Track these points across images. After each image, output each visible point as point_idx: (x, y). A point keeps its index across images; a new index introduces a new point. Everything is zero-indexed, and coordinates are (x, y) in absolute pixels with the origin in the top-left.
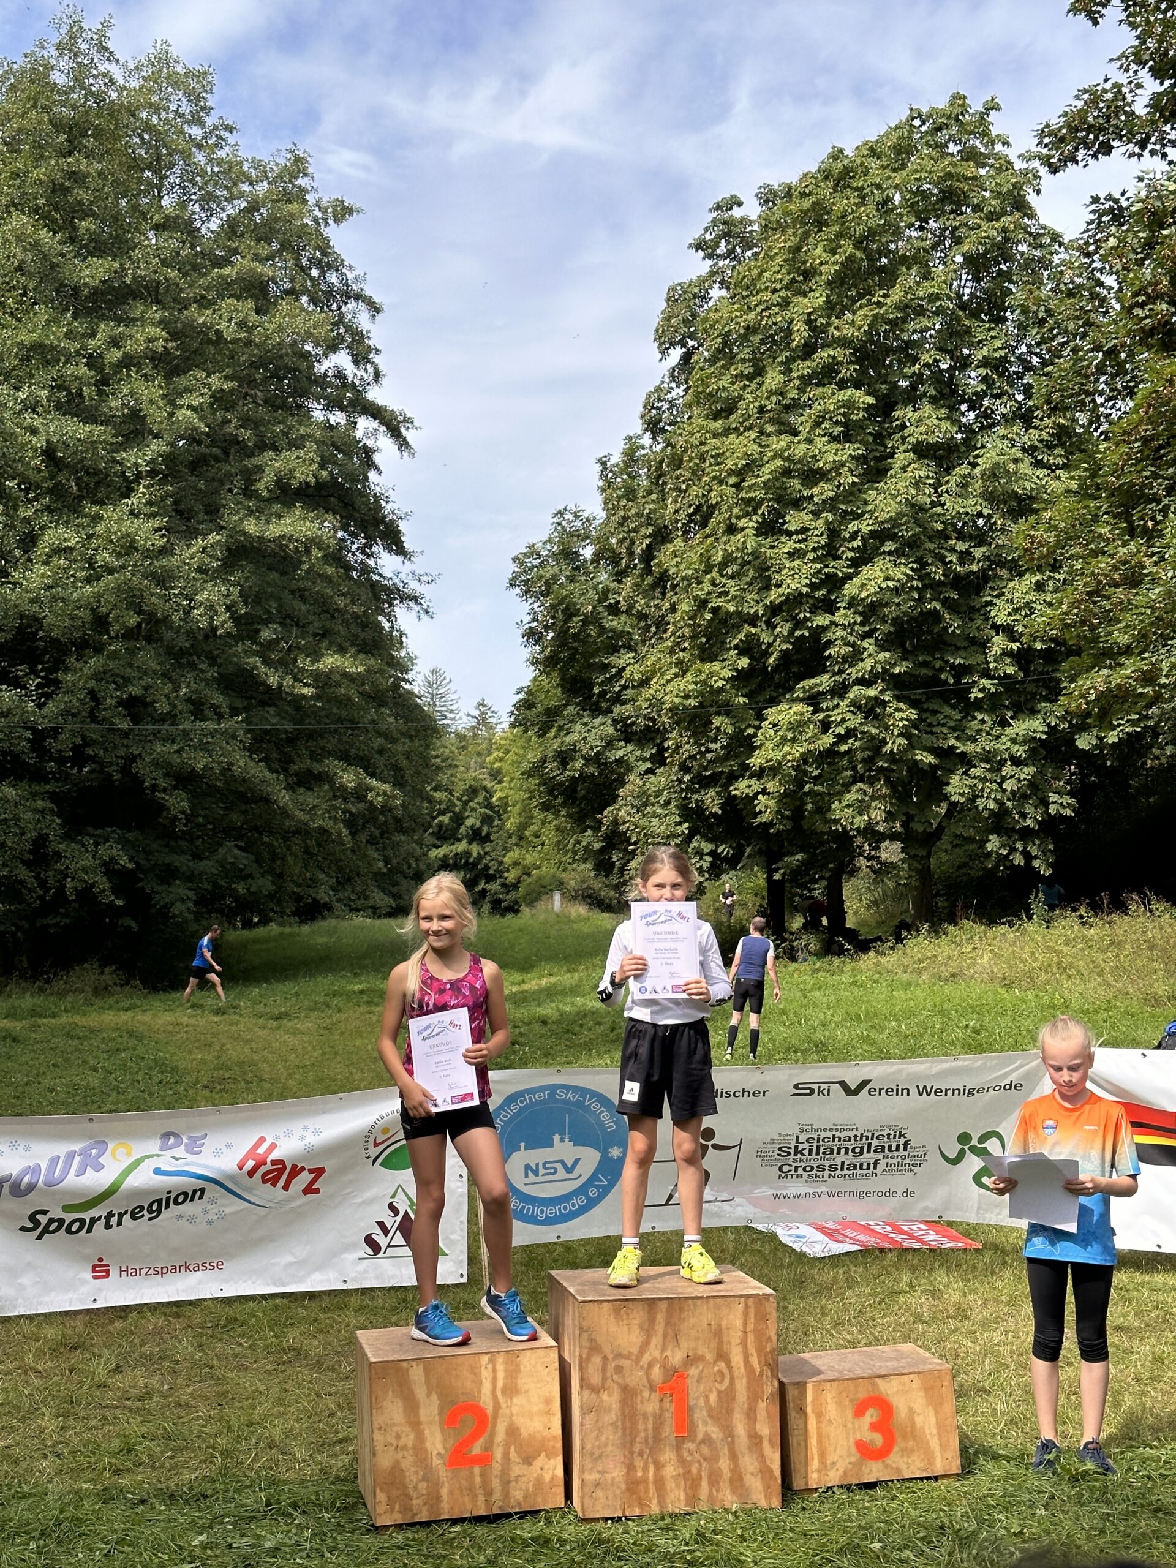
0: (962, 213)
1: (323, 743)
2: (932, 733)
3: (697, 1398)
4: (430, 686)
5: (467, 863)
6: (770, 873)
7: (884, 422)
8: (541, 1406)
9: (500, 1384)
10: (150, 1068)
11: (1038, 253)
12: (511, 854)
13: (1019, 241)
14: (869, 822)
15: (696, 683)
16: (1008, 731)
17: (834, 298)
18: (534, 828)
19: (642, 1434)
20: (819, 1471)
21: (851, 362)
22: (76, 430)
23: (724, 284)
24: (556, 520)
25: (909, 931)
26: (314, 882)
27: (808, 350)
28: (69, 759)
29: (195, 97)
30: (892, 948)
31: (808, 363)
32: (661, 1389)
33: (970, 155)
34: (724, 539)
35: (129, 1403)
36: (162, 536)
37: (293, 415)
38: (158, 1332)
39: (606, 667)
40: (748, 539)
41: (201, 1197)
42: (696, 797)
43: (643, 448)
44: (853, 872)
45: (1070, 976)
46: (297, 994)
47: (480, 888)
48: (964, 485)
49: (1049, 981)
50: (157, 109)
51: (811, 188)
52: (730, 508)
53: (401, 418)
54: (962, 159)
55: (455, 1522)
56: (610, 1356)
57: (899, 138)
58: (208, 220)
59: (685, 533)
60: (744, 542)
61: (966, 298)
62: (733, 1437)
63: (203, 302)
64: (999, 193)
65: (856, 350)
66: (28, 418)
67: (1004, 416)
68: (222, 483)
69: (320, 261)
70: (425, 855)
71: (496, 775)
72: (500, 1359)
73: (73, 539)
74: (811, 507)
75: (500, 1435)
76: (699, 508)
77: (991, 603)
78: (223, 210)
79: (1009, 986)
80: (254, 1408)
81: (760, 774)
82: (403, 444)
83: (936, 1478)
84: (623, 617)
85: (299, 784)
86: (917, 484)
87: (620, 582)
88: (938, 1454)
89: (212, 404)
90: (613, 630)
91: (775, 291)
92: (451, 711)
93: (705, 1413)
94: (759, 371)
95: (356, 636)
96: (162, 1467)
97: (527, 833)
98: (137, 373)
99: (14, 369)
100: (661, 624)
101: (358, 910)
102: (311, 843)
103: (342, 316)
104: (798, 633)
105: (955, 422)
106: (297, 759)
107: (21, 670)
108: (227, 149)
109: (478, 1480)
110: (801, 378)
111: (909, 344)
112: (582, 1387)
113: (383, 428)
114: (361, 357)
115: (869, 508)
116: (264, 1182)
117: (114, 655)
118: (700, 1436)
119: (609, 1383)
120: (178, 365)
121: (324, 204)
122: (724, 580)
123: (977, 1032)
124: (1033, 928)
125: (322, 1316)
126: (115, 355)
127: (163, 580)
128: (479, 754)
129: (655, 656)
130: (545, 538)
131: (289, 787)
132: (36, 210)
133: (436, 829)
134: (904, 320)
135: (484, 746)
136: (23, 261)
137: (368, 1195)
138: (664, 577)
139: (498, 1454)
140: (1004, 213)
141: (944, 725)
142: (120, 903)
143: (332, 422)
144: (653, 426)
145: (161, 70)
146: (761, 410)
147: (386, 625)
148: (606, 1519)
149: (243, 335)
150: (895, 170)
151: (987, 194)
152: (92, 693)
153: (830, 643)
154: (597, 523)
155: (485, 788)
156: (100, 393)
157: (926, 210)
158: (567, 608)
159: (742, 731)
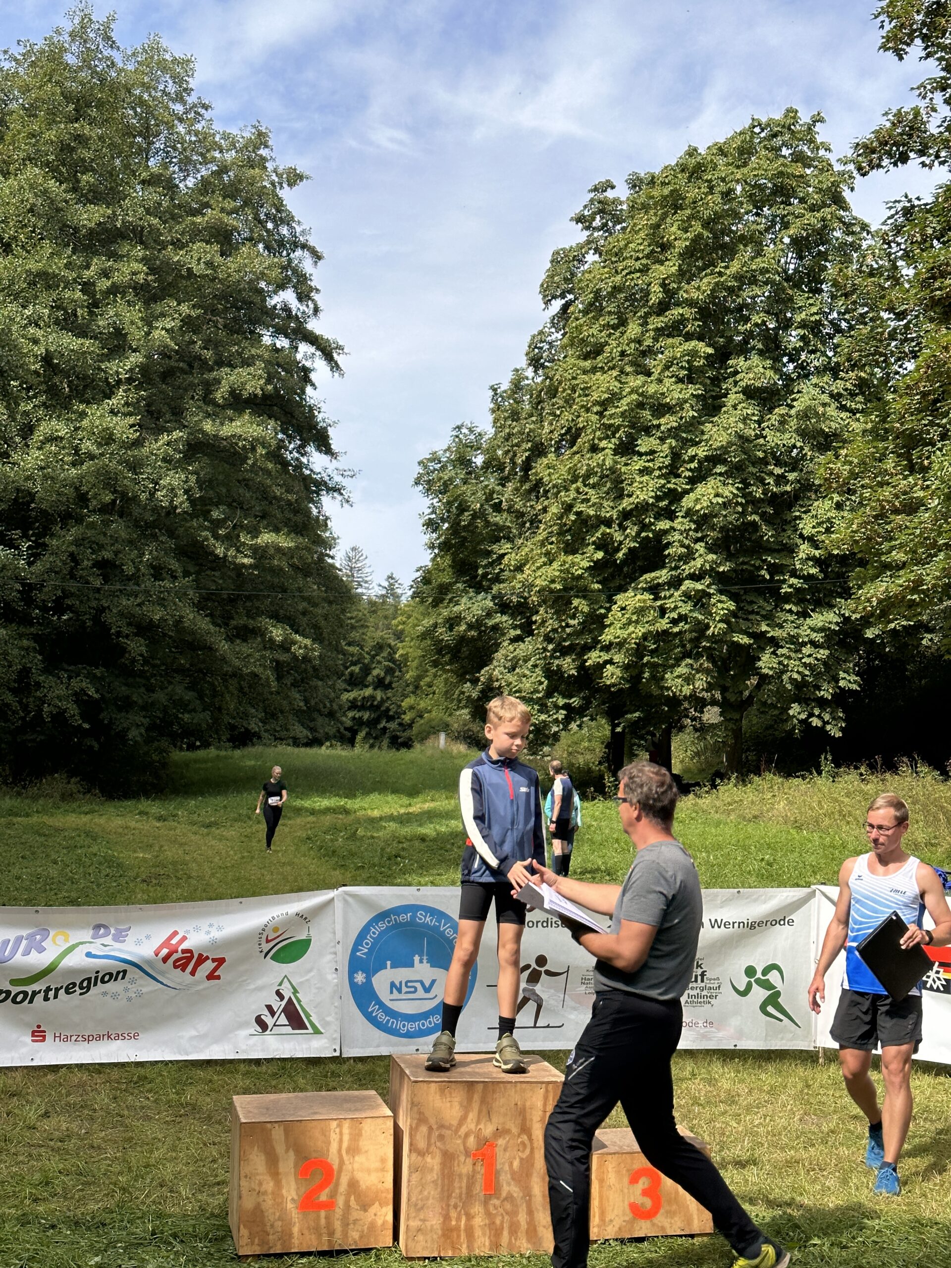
0: (790, 204)
1: (257, 604)
2: (747, 619)
3: (503, 1164)
4: (350, 560)
5: (372, 705)
6: (614, 726)
7: (721, 368)
8: (378, 1165)
9: (345, 1145)
10: (100, 864)
11: (850, 239)
12: (408, 700)
13: (834, 229)
14: (694, 690)
15: (561, 571)
16: (808, 621)
17: (685, 267)
18: (427, 679)
19: (457, 1191)
20: (599, 1226)
21: (695, 319)
22: (71, 342)
23: (597, 250)
24: (454, 433)
25: (722, 780)
26: (246, 715)
27: (662, 308)
28: (51, 609)
29: (178, 80)
30: (707, 792)
31: (661, 318)
32: (474, 1155)
33: (799, 158)
34: (588, 456)
35: (52, 1143)
36: (135, 431)
37: (247, 338)
38: (82, 1085)
39: (489, 553)
40: (607, 458)
41: (123, 978)
42: (557, 662)
43: (527, 378)
44: (682, 728)
45: (848, 823)
46: (225, 807)
47: (382, 726)
48: (782, 422)
49: (830, 826)
50: (147, 87)
51: (670, 178)
52: (594, 431)
53: (333, 346)
54: (792, 161)
55: (303, 1254)
56: (435, 1127)
57: (742, 142)
58: (185, 180)
59: (558, 449)
60: (604, 460)
61: (790, 272)
62: (530, 1196)
63: (178, 245)
64: (821, 189)
65: (700, 308)
66: (32, 330)
67: (816, 368)
68: (186, 390)
69: (275, 216)
70: (338, 697)
71: (399, 636)
72: (346, 1125)
73: (63, 430)
74: (659, 434)
75: (343, 1187)
76: (569, 429)
77: (800, 518)
78: (198, 171)
79: (799, 828)
80: (151, 1152)
81: (607, 648)
82: (335, 366)
83: (692, 1236)
84: (505, 515)
85: (238, 636)
86: (745, 420)
87: (504, 486)
88: (695, 1217)
89: (181, 327)
90: (496, 524)
91: (638, 259)
92: (366, 582)
93: (509, 1176)
94: (623, 322)
95: (289, 519)
96: (72, 1198)
97: (422, 683)
98: (122, 299)
99: (21, 292)
100: (535, 522)
101: (282, 739)
102: (244, 684)
103: (290, 261)
104: (643, 534)
105: (777, 371)
106: (236, 616)
107: (16, 533)
108: (203, 122)
109: (323, 1221)
110: (657, 330)
111: (744, 305)
112: (410, 1151)
113: (318, 353)
114: (303, 296)
115: (705, 437)
116: (175, 967)
117: (92, 525)
118: (504, 1194)
119: (433, 1148)
120: (155, 294)
121: (280, 170)
122: (586, 489)
123: (770, 864)
124: (822, 782)
125: (216, 1078)
126: (104, 284)
127: (135, 466)
128: (386, 617)
129: (529, 547)
130: (446, 447)
131: (230, 639)
132: (47, 164)
133: (348, 677)
134: (740, 288)
135: (391, 611)
136: (34, 205)
137: (260, 982)
138: (539, 483)
139: (340, 1201)
140: (824, 205)
141: (758, 613)
142: (86, 726)
143: (278, 346)
144: (536, 362)
145: (152, 57)
146: (623, 354)
147: (315, 511)
148: (425, 1258)
149: (209, 272)
150: (738, 167)
151: (811, 190)
152: (72, 555)
153: (669, 544)
154: (487, 437)
155: (389, 646)
156: (91, 313)
157: (761, 200)
158: (460, 505)
159: (595, 610)
